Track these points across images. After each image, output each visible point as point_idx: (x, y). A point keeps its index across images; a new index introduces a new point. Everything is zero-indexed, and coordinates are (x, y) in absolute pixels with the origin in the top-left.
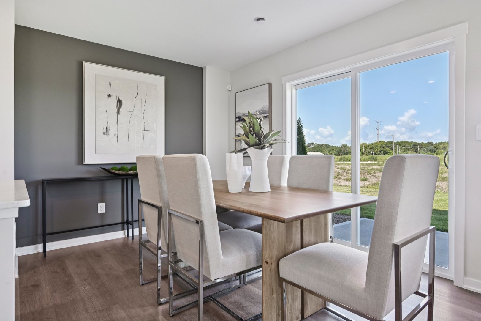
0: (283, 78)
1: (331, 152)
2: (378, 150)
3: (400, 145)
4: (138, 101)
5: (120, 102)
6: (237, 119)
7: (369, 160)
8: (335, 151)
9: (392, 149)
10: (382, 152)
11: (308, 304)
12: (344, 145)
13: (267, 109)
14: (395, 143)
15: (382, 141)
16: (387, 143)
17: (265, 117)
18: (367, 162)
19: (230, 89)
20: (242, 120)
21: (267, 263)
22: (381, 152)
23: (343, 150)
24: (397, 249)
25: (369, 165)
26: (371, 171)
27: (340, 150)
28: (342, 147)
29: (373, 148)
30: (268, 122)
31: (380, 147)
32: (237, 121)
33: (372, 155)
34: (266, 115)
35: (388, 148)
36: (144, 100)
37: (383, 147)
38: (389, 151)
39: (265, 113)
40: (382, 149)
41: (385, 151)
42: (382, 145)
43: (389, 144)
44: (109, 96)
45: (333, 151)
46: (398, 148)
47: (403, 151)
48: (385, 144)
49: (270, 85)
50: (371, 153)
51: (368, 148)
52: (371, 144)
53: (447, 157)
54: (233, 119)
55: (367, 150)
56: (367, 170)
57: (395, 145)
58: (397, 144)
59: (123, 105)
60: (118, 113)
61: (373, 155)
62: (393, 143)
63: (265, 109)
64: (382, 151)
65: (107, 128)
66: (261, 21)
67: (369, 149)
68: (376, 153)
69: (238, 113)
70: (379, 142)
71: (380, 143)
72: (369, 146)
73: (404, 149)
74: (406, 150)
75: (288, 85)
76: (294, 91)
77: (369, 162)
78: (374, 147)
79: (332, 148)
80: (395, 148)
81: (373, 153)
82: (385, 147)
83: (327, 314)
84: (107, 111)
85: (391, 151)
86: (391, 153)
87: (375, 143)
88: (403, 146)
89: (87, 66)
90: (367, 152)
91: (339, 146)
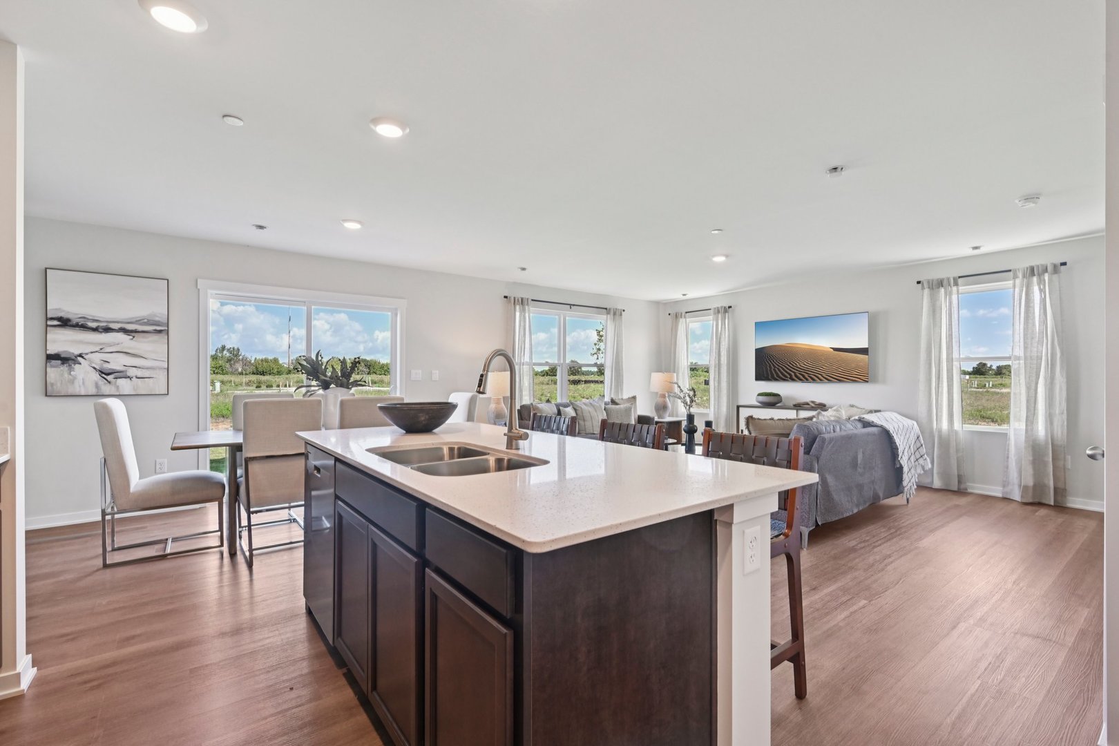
0: (201, 281)
6: (54, 322)
13: (161, 318)
17: (158, 332)
20: (71, 326)
32: (53, 326)
34: (156, 328)
39: (159, 325)
49: (168, 282)
54: (37, 321)
63: (155, 318)
69: (57, 310)
75: (209, 293)
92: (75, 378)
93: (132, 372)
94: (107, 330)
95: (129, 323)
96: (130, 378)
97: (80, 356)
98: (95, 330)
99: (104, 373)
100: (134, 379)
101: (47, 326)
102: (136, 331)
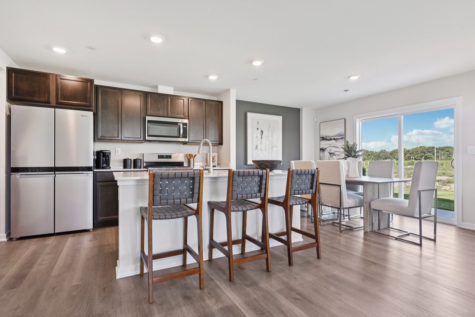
0: (354, 116)
1: (370, 157)
2: (419, 155)
3: (442, 150)
4: (270, 131)
5: (262, 131)
6: (321, 139)
7: (409, 165)
8: (374, 156)
9: (434, 154)
10: (423, 158)
11: (381, 225)
12: (383, 150)
13: (343, 133)
14: (436, 148)
15: (423, 146)
16: (428, 148)
17: (342, 138)
18: (407, 167)
19: (315, 120)
20: (325, 139)
21: (366, 202)
22: (421, 157)
23: (381, 155)
24: (419, 192)
25: (409, 169)
26: (410, 174)
27: (379, 155)
28: (380, 153)
29: (413, 153)
30: (344, 141)
31: (421, 152)
32: (321, 140)
33: (412, 160)
34: (342, 137)
35: (429, 153)
36: (272, 130)
37: (424, 153)
38: (431, 157)
39: (342, 136)
40: (423, 154)
41: (426, 156)
42: (423, 150)
43: (431, 150)
44: (258, 129)
45: (371, 156)
46: (441, 153)
47: (446, 156)
48: (426, 150)
49: (345, 119)
50: (411, 158)
51: (407, 153)
52: (411, 149)
53: (453, 162)
54: (318, 139)
55: (407, 155)
56: (407, 173)
57: (436, 150)
58: (439, 150)
59: (264, 133)
60: (262, 138)
61: (414, 160)
62: (434, 149)
63: (342, 134)
64: (423, 156)
65: (257, 146)
66: (347, 91)
67: (409, 154)
68: (417, 158)
69: (322, 135)
70: (420, 147)
71: (420, 149)
72: (408, 152)
73: (447, 154)
74: (450, 156)
75: (357, 121)
76: (361, 123)
77: (409, 167)
78: (415, 153)
79: (370, 153)
80: (438, 154)
81: (413, 158)
82: (426, 152)
83: (390, 230)
84: (257, 137)
85: (433, 157)
86: (433, 159)
87: (415, 149)
88: (446, 152)
89: (249, 114)
90: (407, 157)
91: (377, 152)
92: (325, 156)
93: (336, 153)
94: (331, 139)
95: (335, 136)
96: (335, 155)
97: (326, 148)
98: (328, 140)
99: (330, 154)
100: (336, 155)
101: (320, 140)
102: (337, 139)
